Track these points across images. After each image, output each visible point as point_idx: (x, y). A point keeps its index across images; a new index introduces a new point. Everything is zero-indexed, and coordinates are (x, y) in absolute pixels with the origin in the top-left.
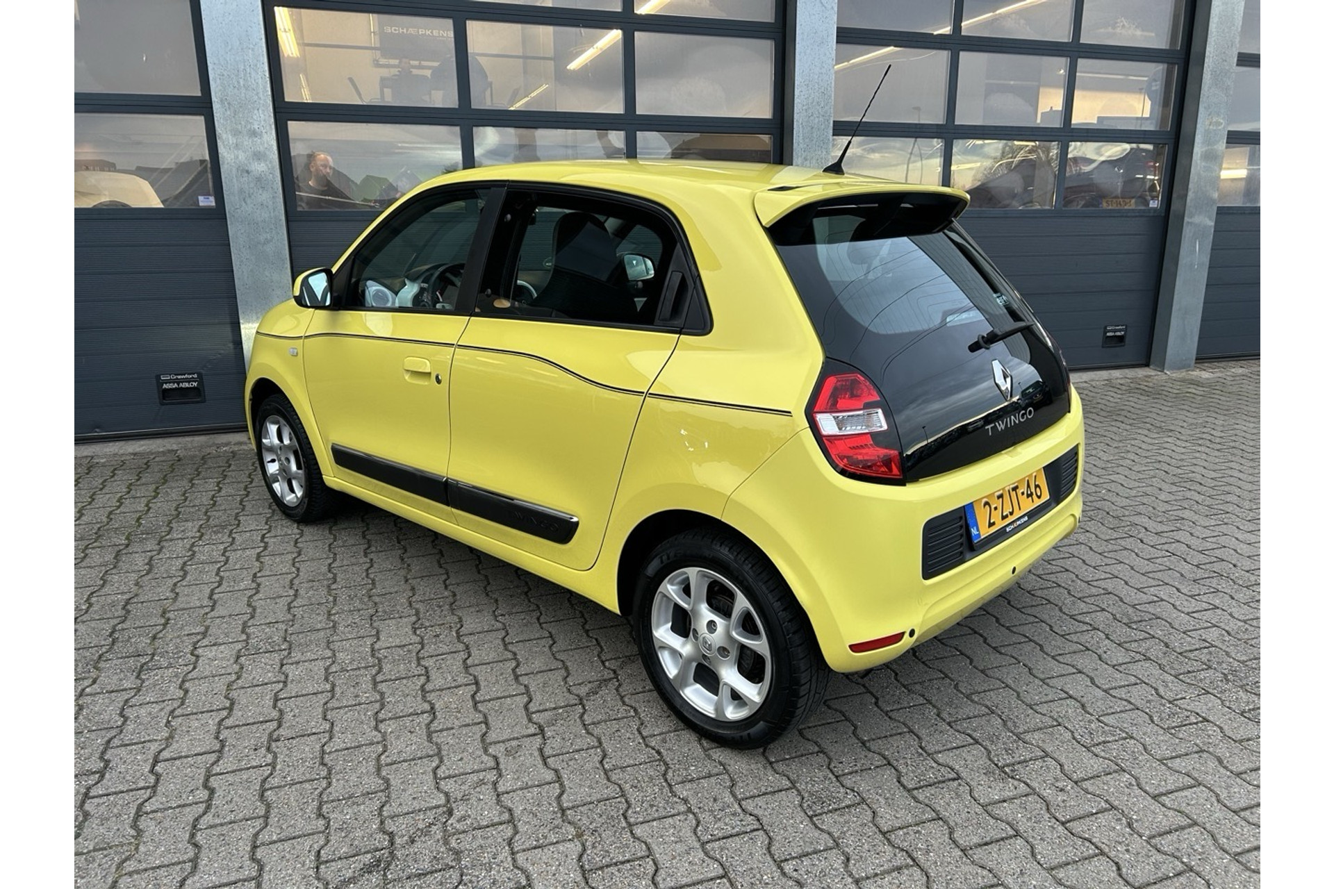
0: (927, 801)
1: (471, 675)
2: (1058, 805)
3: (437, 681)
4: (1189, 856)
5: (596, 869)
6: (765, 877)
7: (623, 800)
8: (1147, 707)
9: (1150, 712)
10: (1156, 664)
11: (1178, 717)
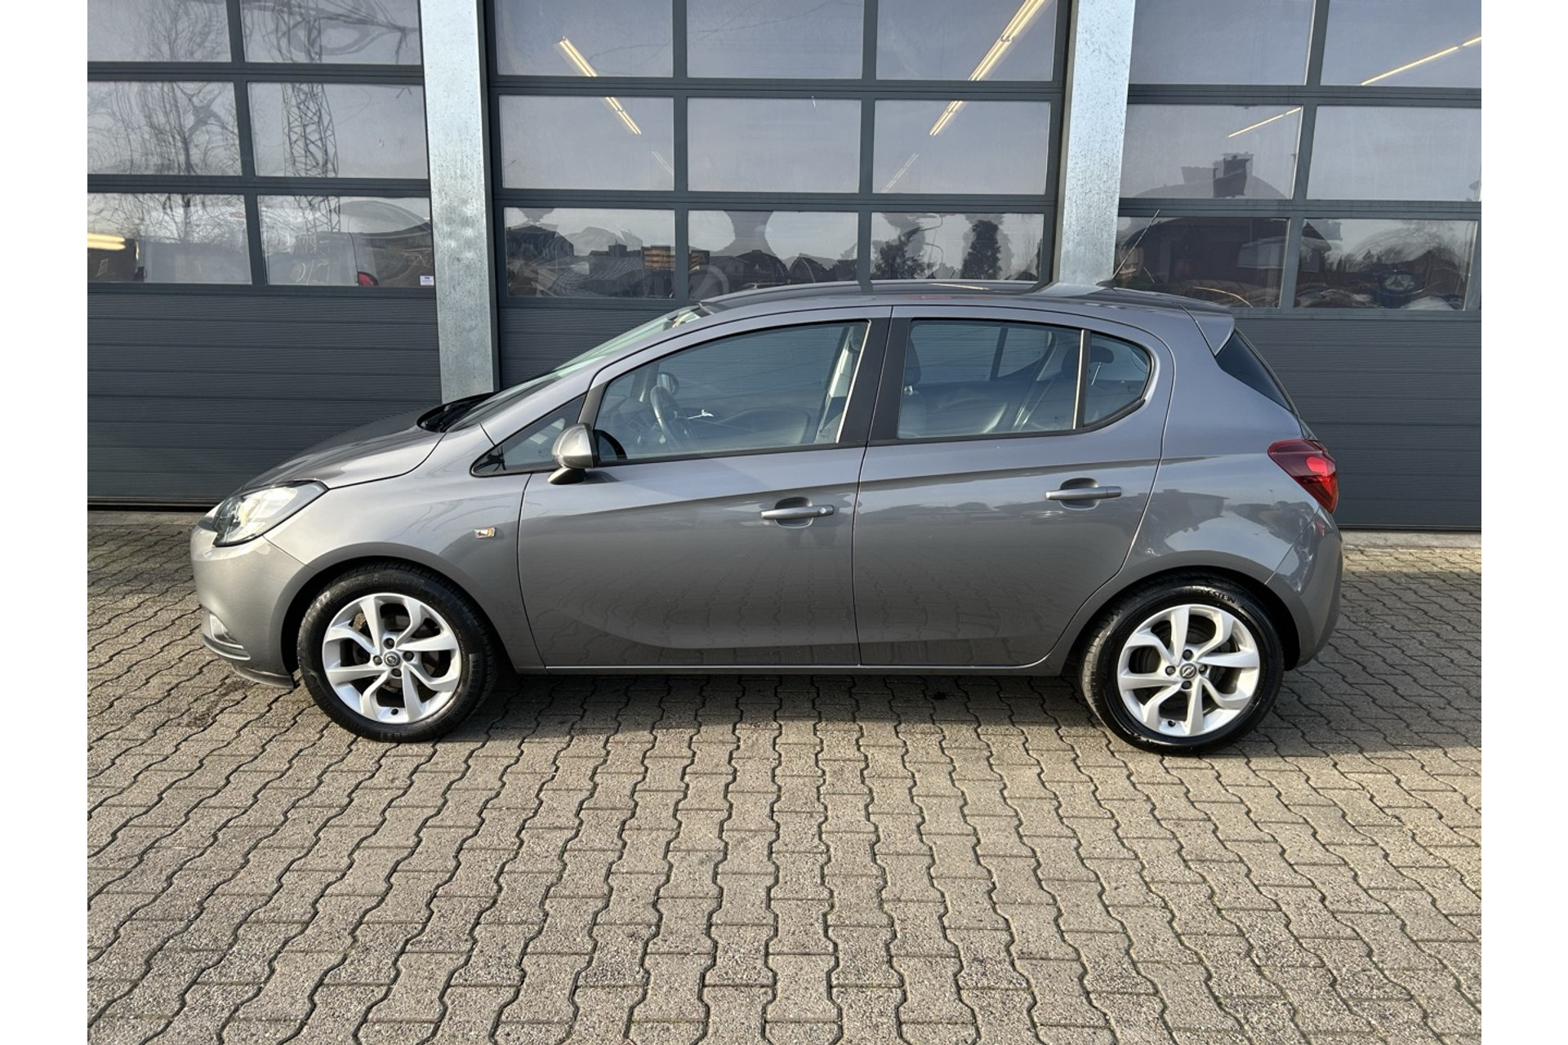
0: (710, 1003)
1: (411, 780)
3: (379, 779)
5: (333, 985)
6: (472, 1033)
7: (420, 928)
8: (1095, 962)
9: (1094, 967)
10: (1170, 915)
11: (1123, 982)
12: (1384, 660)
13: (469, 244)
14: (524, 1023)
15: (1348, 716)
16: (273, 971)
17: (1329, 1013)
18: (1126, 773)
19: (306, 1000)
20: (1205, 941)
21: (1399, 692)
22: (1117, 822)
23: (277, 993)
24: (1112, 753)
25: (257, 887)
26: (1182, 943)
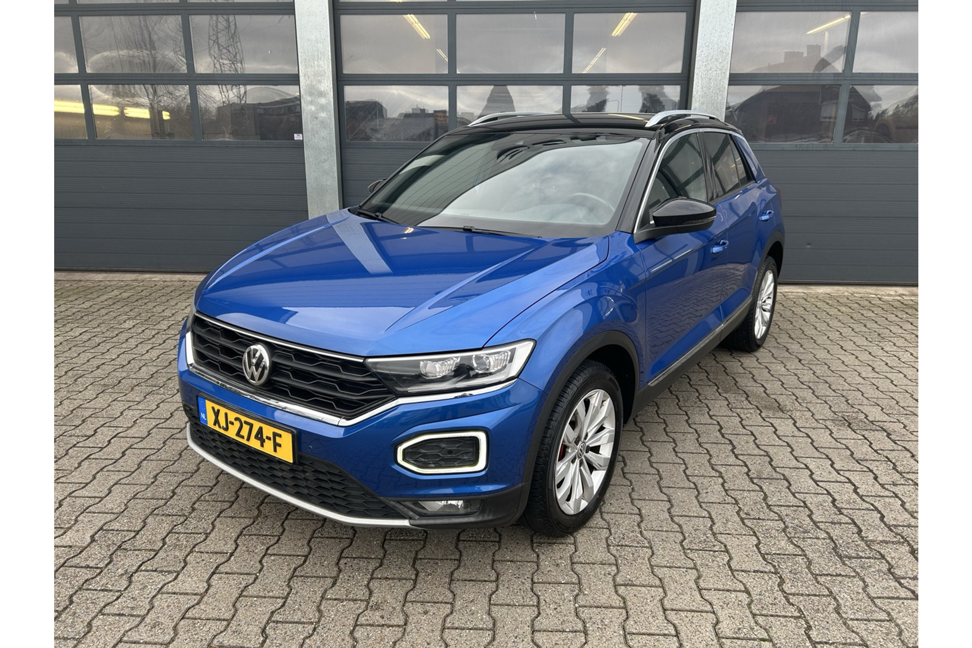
2: (543, 573)
4: (594, 623)
8: (690, 533)
9: (688, 536)
10: (738, 508)
11: (706, 544)
12: (887, 364)
13: (323, 108)
14: (355, 558)
15: (860, 396)
16: (214, 527)
17: (830, 564)
18: (718, 427)
19: (232, 542)
20: (758, 523)
21: (894, 383)
22: (710, 456)
23: (216, 539)
24: (710, 416)
25: (205, 482)
26: (744, 524)
